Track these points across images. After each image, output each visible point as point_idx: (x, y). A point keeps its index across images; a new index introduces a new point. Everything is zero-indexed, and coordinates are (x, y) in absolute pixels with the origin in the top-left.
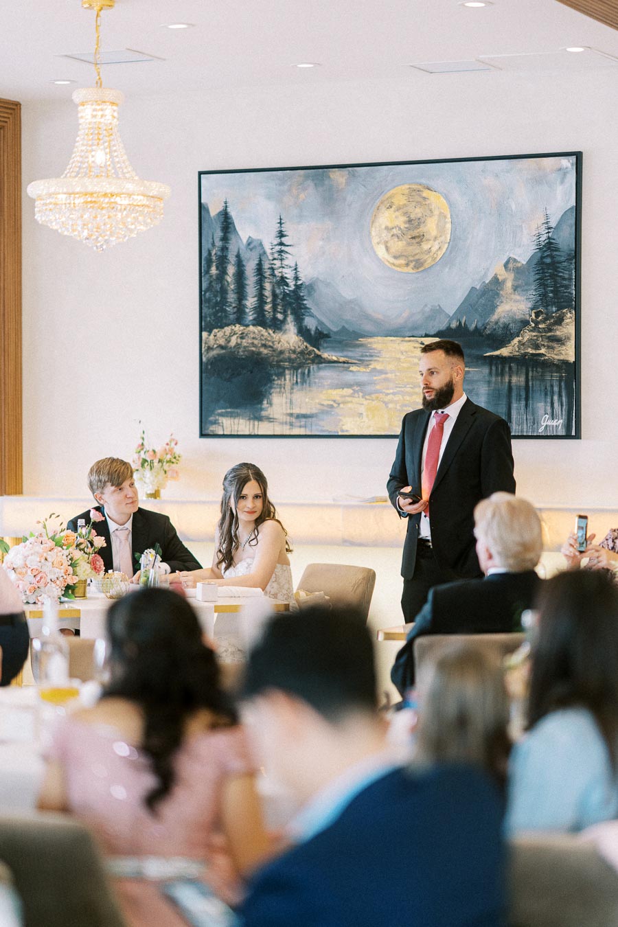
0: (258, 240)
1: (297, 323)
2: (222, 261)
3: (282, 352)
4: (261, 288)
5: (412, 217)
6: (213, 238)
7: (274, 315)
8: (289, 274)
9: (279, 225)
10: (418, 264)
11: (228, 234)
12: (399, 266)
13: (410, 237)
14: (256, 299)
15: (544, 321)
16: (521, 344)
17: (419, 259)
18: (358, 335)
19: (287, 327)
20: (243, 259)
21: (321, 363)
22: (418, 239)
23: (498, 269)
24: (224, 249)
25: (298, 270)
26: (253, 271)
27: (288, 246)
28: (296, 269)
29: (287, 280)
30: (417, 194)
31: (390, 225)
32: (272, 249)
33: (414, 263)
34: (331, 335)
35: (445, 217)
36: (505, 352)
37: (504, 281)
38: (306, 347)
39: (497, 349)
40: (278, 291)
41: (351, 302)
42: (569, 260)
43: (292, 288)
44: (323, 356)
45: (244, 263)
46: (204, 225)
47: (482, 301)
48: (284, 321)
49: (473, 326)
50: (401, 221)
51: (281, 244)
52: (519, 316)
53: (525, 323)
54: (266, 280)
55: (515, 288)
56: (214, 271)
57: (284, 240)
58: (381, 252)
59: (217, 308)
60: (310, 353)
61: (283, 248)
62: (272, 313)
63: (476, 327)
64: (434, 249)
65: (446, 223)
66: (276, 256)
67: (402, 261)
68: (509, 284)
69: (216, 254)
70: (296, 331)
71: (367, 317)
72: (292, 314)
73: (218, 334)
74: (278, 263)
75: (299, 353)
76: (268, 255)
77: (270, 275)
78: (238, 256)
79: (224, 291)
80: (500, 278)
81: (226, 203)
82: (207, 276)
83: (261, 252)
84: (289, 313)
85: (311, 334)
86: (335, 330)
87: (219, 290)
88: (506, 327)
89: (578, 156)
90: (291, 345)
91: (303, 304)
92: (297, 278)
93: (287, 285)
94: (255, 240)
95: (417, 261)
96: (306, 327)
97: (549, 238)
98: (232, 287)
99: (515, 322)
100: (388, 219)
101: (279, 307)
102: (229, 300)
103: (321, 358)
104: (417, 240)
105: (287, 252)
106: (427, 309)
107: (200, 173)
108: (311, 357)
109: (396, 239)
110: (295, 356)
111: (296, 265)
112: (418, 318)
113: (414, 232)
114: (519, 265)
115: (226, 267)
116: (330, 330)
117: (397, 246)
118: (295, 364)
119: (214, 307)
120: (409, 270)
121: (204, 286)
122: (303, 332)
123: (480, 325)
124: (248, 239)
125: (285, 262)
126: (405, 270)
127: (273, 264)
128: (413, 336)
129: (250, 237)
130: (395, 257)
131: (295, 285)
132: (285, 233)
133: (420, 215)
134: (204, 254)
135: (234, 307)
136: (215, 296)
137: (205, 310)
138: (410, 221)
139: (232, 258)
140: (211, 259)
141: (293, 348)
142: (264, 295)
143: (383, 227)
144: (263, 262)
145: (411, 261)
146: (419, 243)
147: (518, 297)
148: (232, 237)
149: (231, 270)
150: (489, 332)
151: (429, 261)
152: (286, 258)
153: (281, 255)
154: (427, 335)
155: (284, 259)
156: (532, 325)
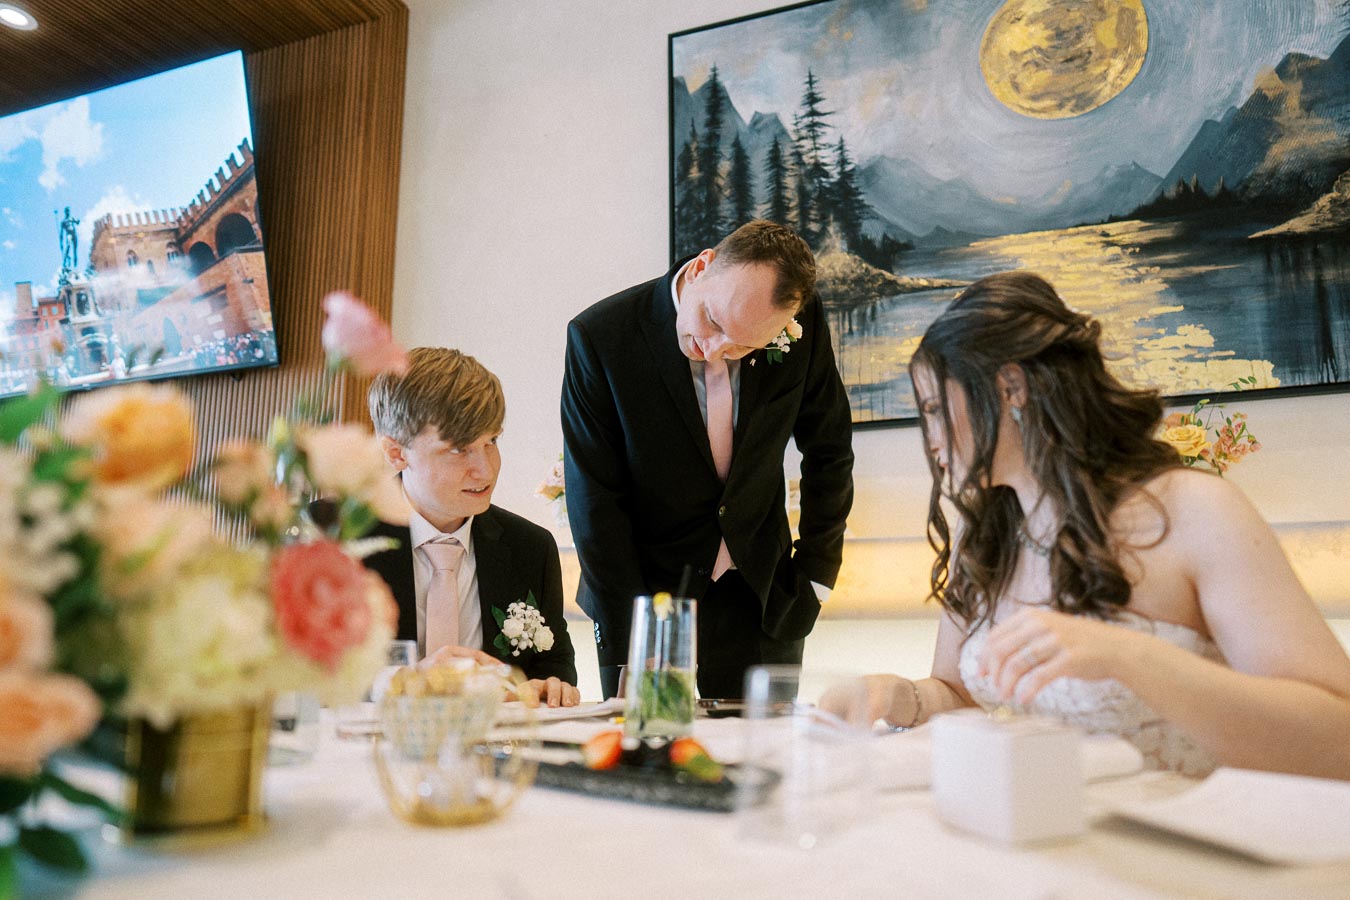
0: (771, 115)
1: (847, 234)
2: (709, 158)
4: (778, 186)
5: (1063, 27)
6: (693, 126)
7: (803, 226)
8: (828, 157)
9: (808, 85)
10: (1083, 101)
11: (719, 115)
12: (1043, 111)
13: (1061, 60)
14: (769, 206)
16: (1337, 205)
17: (1083, 94)
18: (967, 237)
19: (828, 241)
20: (745, 147)
21: (898, 293)
22: (1078, 60)
23: (1259, 79)
24: (713, 138)
25: (847, 147)
26: (764, 163)
27: (825, 114)
28: (841, 148)
29: (826, 168)
31: (1019, 50)
32: (796, 124)
33: (1073, 102)
34: (915, 244)
35: (1134, 14)
36: (1298, 224)
37: (1280, 99)
38: (867, 270)
39: (1281, 221)
40: (809, 187)
41: (950, 184)
43: (835, 176)
44: (900, 282)
45: (748, 153)
46: (679, 110)
47: (1234, 140)
48: (823, 233)
49: (1217, 188)
50: (1040, 38)
51: (813, 113)
52: (1325, 155)
53: (1341, 165)
54: (788, 173)
55: (1308, 107)
56: (695, 173)
57: (818, 107)
58: (1002, 91)
59: (701, 230)
60: (874, 279)
62: (799, 224)
63: (1224, 188)
64: (1112, 74)
65: (1136, 23)
66: (804, 133)
67: (1047, 103)
68: (1293, 101)
69: (697, 148)
70: (845, 247)
71: (985, 205)
72: (835, 219)
74: (807, 144)
75: (853, 281)
76: (790, 133)
77: (793, 165)
78: (737, 145)
79: (712, 202)
80: (1270, 95)
81: (714, 70)
82: (683, 183)
83: (777, 131)
84: (831, 217)
85: (875, 247)
86: (921, 234)
87: (703, 200)
88: (1294, 179)
90: (837, 269)
91: (859, 201)
92: (843, 162)
93: (826, 175)
94: (767, 116)
95: (1080, 97)
96: (864, 237)
98: (727, 193)
99: (1313, 164)
101: (813, 212)
102: (722, 214)
103: (898, 284)
104: (1077, 62)
105: (824, 125)
106: (1110, 174)
107: (671, 37)
108: (876, 286)
109: (1032, 68)
110: (845, 287)
111: (842, 141)
112: (1092, 191)
113: (1069, 51)
114: (1311, 64)
115: (716, 165)
116: (909, 235)
117: (1038, 78)
118: (846, 302)
119: (695, 229)
120: (1065, 113)
121: (678, 200)
122: (859, 246)
123: (1231, 184)
124: (754, 116)
125: (821, 141)
126: (1059, 114)
127: (798, 147)
128: (1084, 225)
129: (756, 113)
130: (1035, 98)
131: (842, 173)
132: (820, 96)
133: (1079, 22)
134: (678, 151)
135: (731, 224)
136: (698, 212)
137: (680, 235)
138: (1060, 34)
139: (726, 150)
140: (691, 157)
141: (840, 275)
142: (784, 197)
143: (1006, 54)
144: (780, 147)
145: (1068, 99)
146: (1083, 68)
147: (1319, 121)
148: (726, 118)
149: (725, 166)
150: (1254, 194)
151: (1106, 92)
152: (823, 133)
153: (813, 131)
154: (1113, 219)
155: (818, 136)
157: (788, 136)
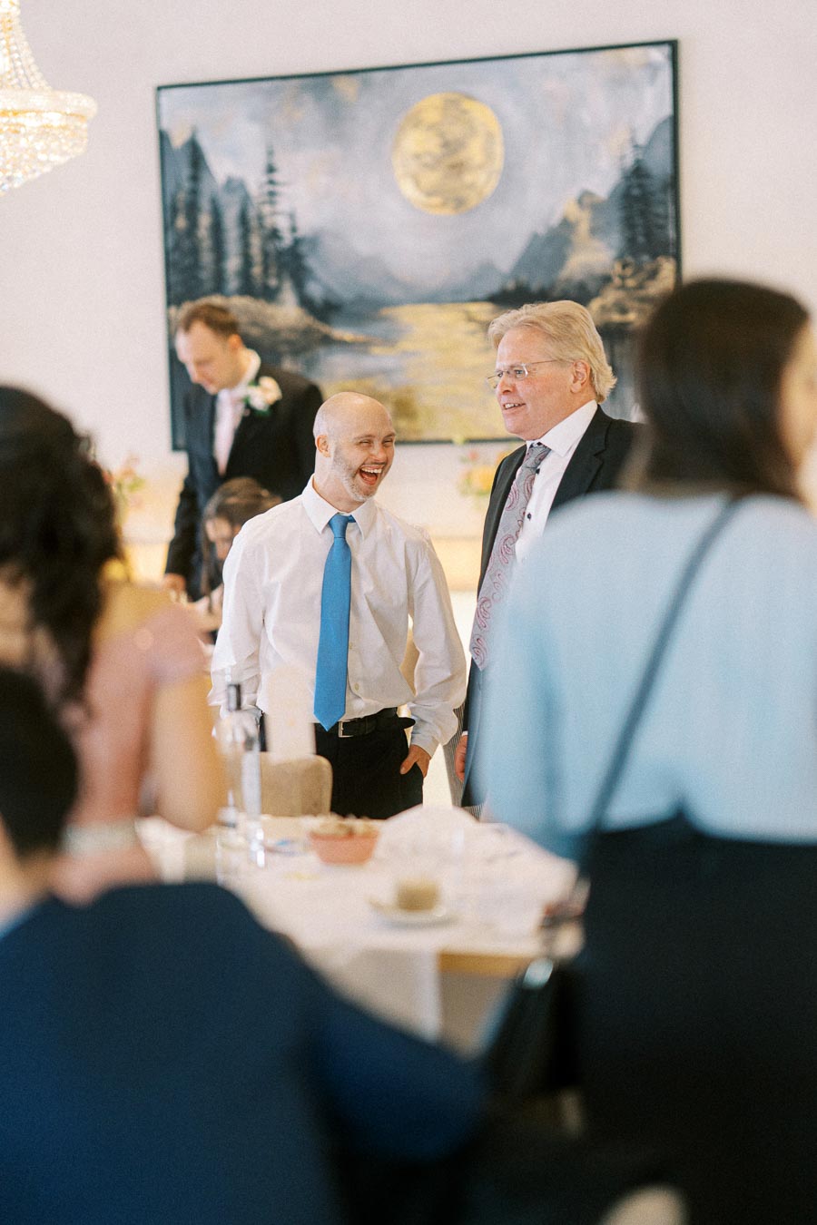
0: (239, 180)
1: (297, 291)
2: (192, 210)
3: (276, 333)
4: (246, 245)
5: (450, 138)
6: (179, 178)
7: (265, 281)
8: (282, 223)
9: (267, 156)
10: (460, 203)
11: (198, 173)
12: (434, 207)
13: (447, 166)
14: (239, 259)
15: (633, 275)
16: (604, 309)
17: (460, 197)
18: (379, 305)
19: (283, 296)
20: (220, 205)
22: (458, 168)
23: (566, 206)
24: (194, 192)
25: (296, 216)
26: (235, 222)
27: (280, 184)
28: (292, 217)
29: (281, 233)
30: (453, 106)
31: (419, 151)
32: (259, 190)
33: (453, 201)
34: (345, 306)
35: (495, 137)
37: (577, 223)
38: (311, 323)
40: (269, 248)
41: (369, 259)
42: (664, 190)
43: (289, 243)
44: (334, 335)
45: (222, 211)
46: (168, 161)
47: (549, 251)
48: (278, 289)
50: (432, 145)
51: (271, 182)
52: (599, 271)
53: (606, 280)
54: (254, 234)
55: (594, 231)
56: (181, 222)
57: (275, 176)
58: (408, 189)
59: (187, 274)
60: (315, 331)
61: (274, 188)
62: (262, 279)
64: (480, 182)
65: (496, 145)
66: (267, 198)
67: (436, 200)
68: (584, 227)
69: (182, 200)
70: (296, 301)
71: (393, 280)
72: (289, 277)
75: (301, 332)
76: (254, 197)
77: (257, 226)
78: (213, 201)
79: (195, 251)
80: (572, 219)
81: (194, 128)
82: (174, 230)
83: (244, 196)
84: (285, 276)
85: (316, 305)
86: (349, 298)
87: (188, 249)
88: (581, 284)
89: (673, 45)
90: (290, 321)
91: (305, 264)
92: (294, 229)
93: (281, 239)
94: (236, 180)
95: (457, 198)
96: (309, 294)
97: (638, 161)
98: (207, 244)
100: (416, 142)
101: (272, 270)
102: (203, 262)
103: (332, 337)
104: (456, 170)
105: (279, 194)
107: (159, 88)
108: (316, 338)
109: (429, 170)
110: (296, 336)
112: (462, 277)
113: (452, 159)
114: (598, 200)
115: (198, 217)
116: (340, 297)
117: (431, 178)
118: (296, 348)
119: (184, 272)
120: (447, 211)
121: (171, 244)
122: (306, 303)
125: (278, 208)
126: (443, 211)
127: (261, 210)
128: (456, 302)
130: (429, 194)
131: (294, 239)
132: (276, 167)
133: (459, 135)
135: (211, 273)
136: (184, 258)
138: (446, 145)
139: (205, 204)
140: (178, 206)
141: (292, 326)
142: (250, 254)
143: (410, 154)
144: (247, 210)
145: (450, 200)
146: (459, 175)
147: (597, 244)
148: (204, 176)
149: (205, 220)
151: (473, 199)
152: (279, 201)
153: (273, 198)
154: (475, 300)
155: (276, 203)
156: (617, 281)
157: (254, 201)
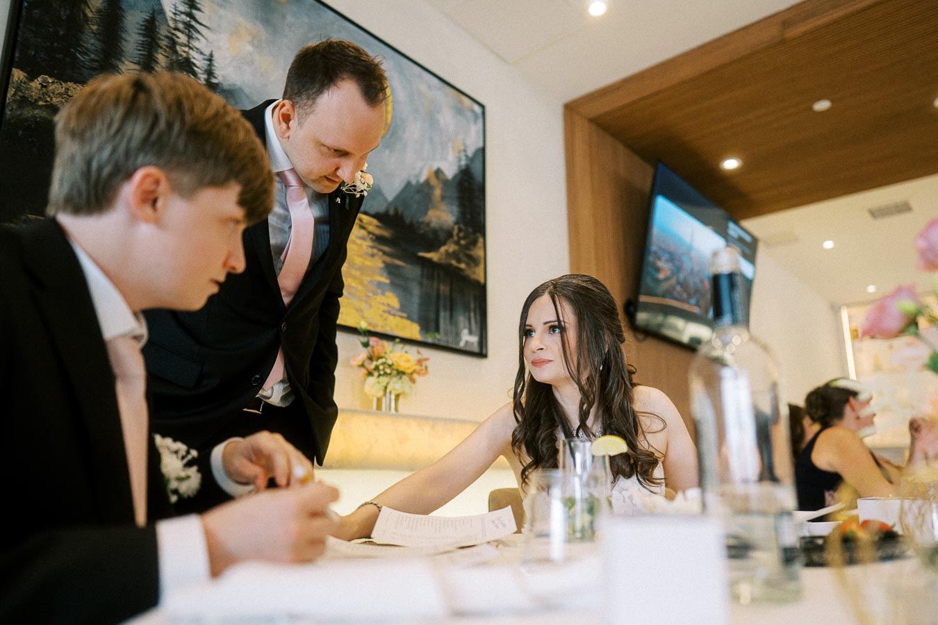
4: (149, 57)
8: (199, 62)
15: (464, 238)
16: (447, 254)
23: (428, 173)
25: (214, 63)
26: (138, 26)
27: (201, 24)
28: (210, 60)
29: (195, 69)
32: (174, 14)
36: (433, 256)
37: (434, 188)
39: (429, 251)
45: (124, 7)
47: (418, 198)
49: (409, 220)
51: (191, 16)
52: (445, 226)
53: (449, 234)
54: (160, 50)
57: (196, 13)
61: (193, 23)
63: (411, 222)
66: (181, 26)
73: (51, 87)
74: (182, 38)
76: (168, 17)
77: (167, 46)
79: (75, 25)
80: (431, 183)
83: (156, 8)
87: (64, 17)
88: (435, 232)
89: (483, 108)
92: (210, 73)
93: (194, 74)
97: (467, 165)
98: (95, 27)
99: (441, 229)
102: (86, 45)
105: (199, 32)
111: (211, 55)
114: (445, 178)
123: (414, 221)
125: (195, 43)
127: (173, 34)
131: (208, 81)
132: (199, 6)
135: (93, 60)
144: (157, 23)
147: (445, 208)
150: (422, 232)
152: (197, 38)
153: (189, 31)
155: (192, 38)
156: (456, 238)
157: (166, 20)
